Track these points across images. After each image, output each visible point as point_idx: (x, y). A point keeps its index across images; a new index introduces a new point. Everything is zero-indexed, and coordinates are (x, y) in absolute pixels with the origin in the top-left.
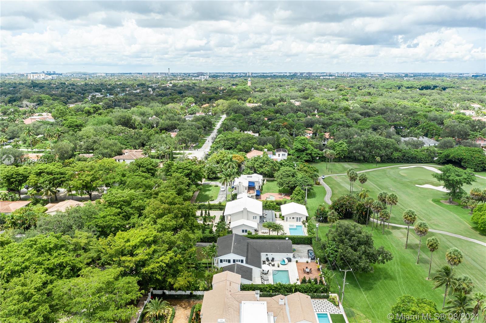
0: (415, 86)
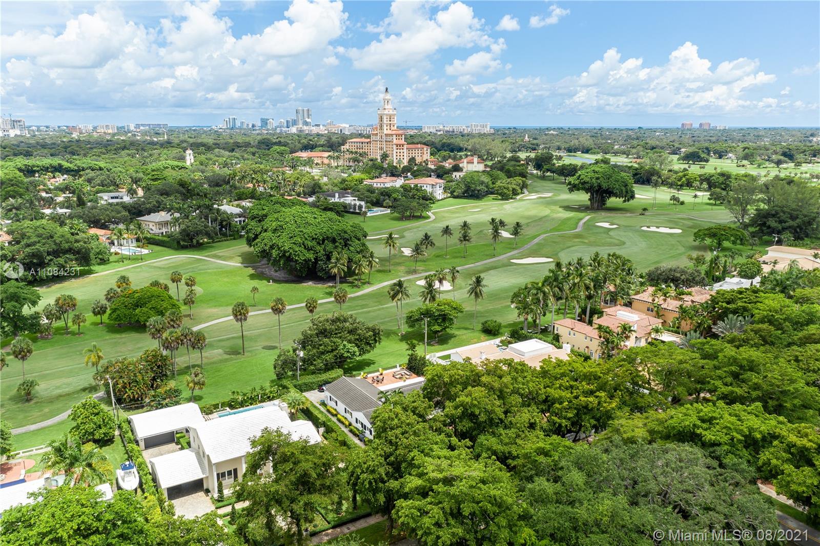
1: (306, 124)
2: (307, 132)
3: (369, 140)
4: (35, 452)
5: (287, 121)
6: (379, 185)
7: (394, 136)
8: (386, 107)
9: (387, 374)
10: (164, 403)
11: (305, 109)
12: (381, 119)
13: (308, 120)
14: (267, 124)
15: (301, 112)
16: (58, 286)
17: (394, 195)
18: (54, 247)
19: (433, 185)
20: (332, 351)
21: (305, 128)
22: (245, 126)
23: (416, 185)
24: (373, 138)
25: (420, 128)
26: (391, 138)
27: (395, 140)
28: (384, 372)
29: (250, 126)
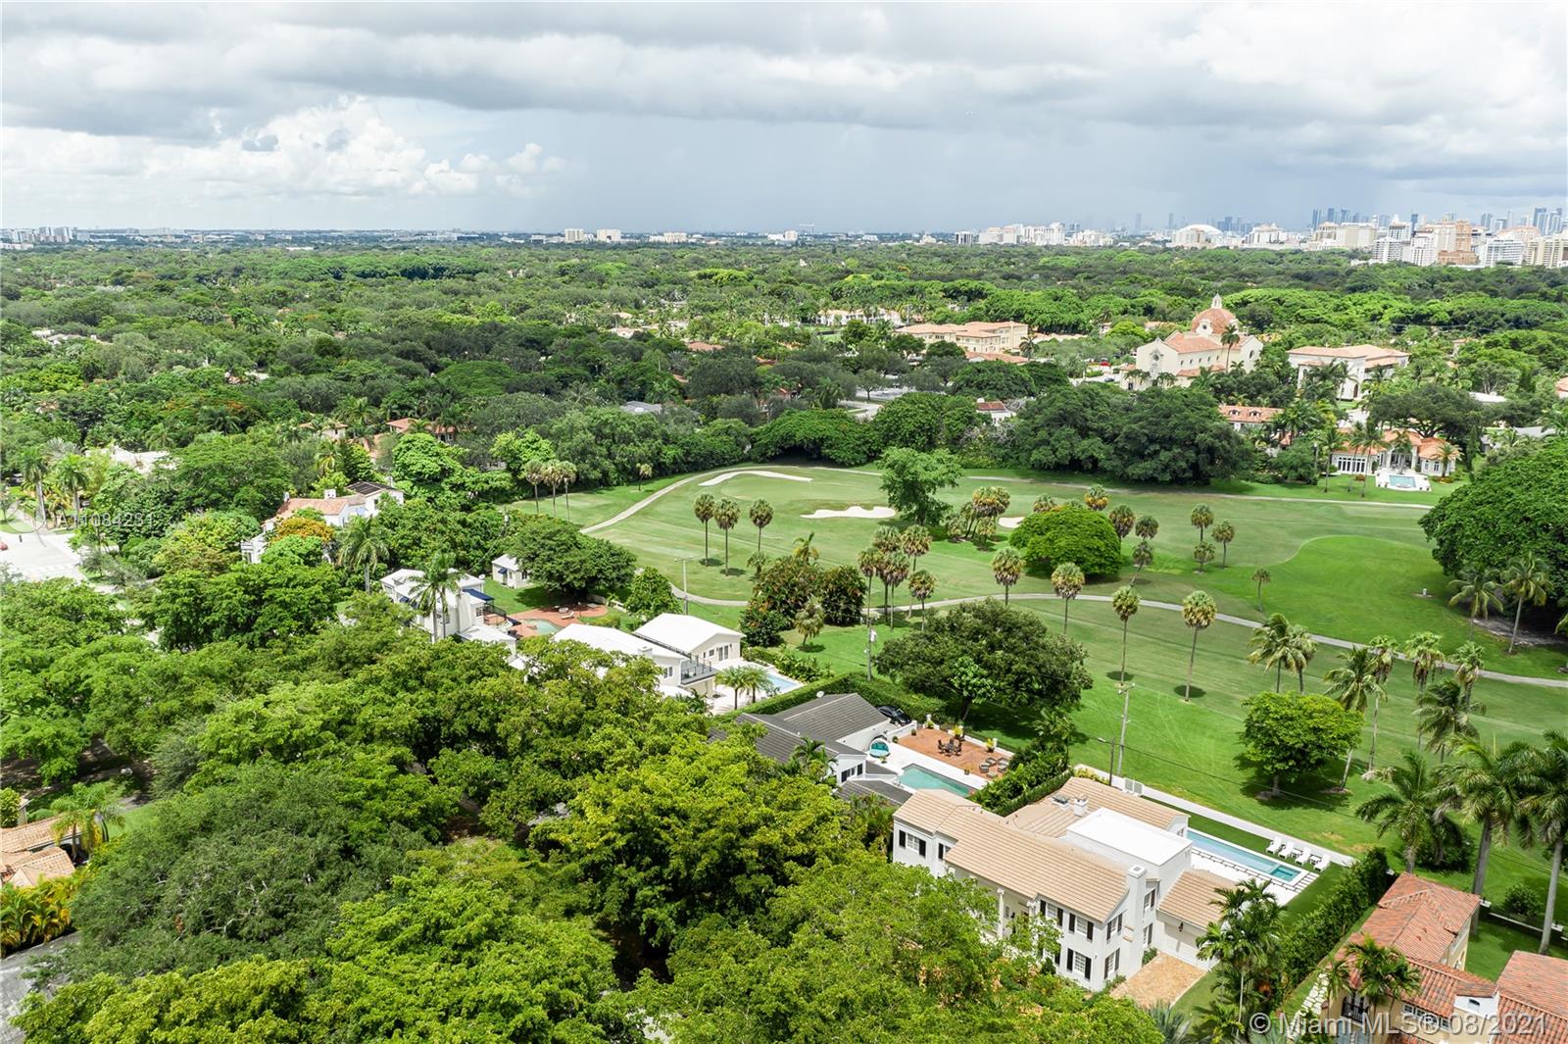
0: (382, 268)
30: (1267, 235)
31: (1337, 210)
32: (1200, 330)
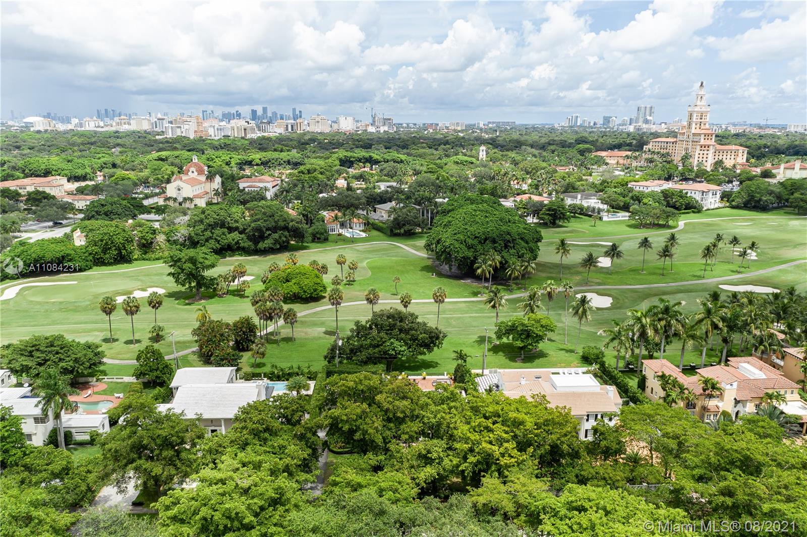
1: (646, 122)
2: (645, 130)
3: (675, 140)
4: (115, 380)
5: (631, 119)
6: (641, 188)
7: (703, 136)
8: (699, 103)
9: (429, 380)
10: (222, 363)
11: (648, 106)
12: (691, 116)
13: (649, 118)
14: (609, 122)
15: (643, 110)
16: (272, 256)
17: (645, 201)
18: (274, 224)
19: (703, 192)
20: (378, 346)
21: (644, 126)
22: (586, 124)
23: (681, 191)
24: (680, 137)
25: (784, 127)
26: (698, 137)
27: (702, 140)
28: (427, 377)
29: (592, 124)
30: (93, 123)
31: (110, 110)
32: (190, 173)
